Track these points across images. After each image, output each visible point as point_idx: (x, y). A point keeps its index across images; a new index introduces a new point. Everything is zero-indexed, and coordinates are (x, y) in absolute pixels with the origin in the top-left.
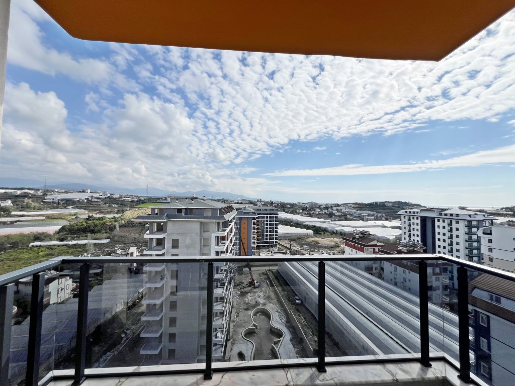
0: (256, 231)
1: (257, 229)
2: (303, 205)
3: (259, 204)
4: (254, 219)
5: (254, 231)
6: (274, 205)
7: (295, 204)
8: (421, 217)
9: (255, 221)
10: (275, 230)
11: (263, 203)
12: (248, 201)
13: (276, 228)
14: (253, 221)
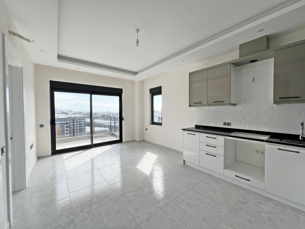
0: (68, 132)
1: (69, 130)
2: (103, 113)
3: (69, 113)
4: (67, 124)
5: (67, 132)
6: (82, 114)
7: (98, 113)
8: (158, 117)
9: (68, 125)
10: (83, 130)
11: (73, 113)
12: (60, 111)
13: (84, 129)
14: (65, 125)
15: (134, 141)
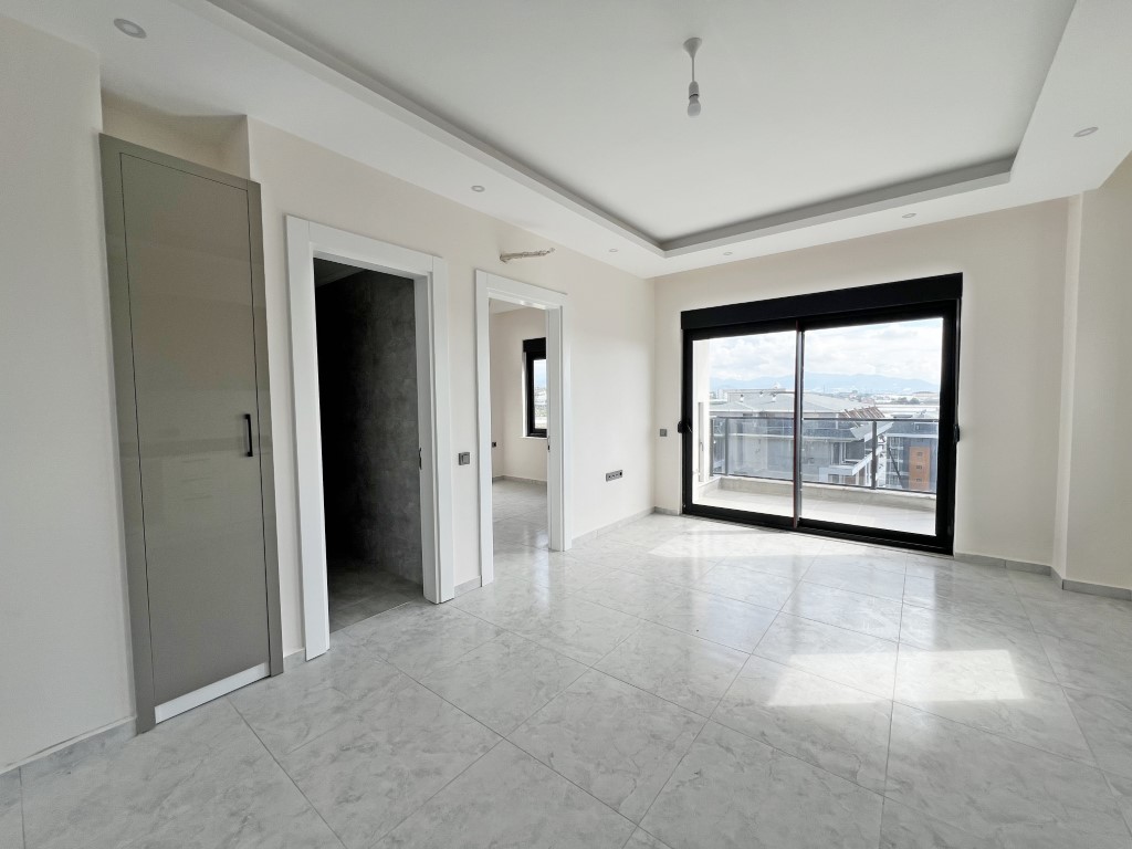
15: (1047, 572)
